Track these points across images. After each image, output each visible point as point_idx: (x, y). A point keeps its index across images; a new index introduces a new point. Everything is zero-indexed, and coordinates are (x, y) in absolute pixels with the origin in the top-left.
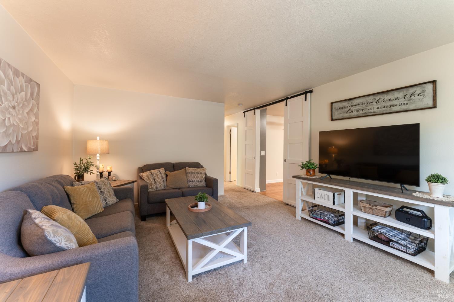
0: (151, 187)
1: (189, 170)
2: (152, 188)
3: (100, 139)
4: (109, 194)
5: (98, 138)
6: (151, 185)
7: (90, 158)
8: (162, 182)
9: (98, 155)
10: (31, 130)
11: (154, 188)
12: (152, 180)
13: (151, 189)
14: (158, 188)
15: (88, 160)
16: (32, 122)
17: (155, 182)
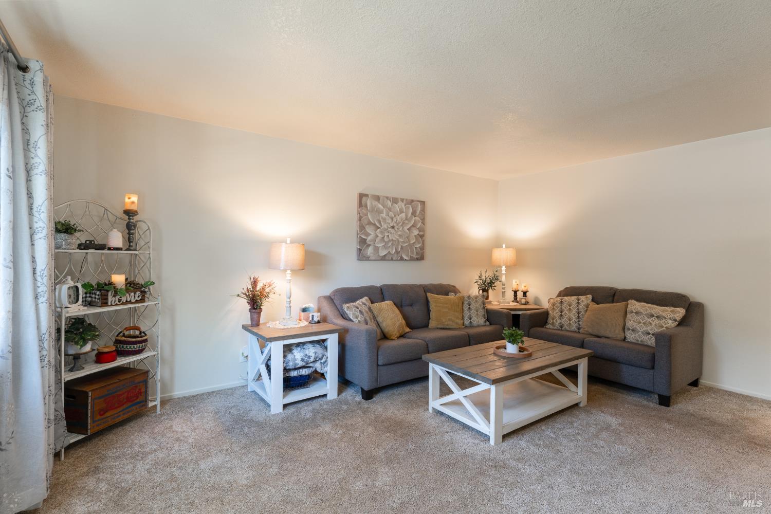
0: (552, 321)
1: (634, 305)
2: (553, 324)
3: (507, 247)
4: (476, 313)
5: (504, 246)
6: (553, 319)
7: (497, 271)
8: (574, 318)
9: (504, 268)
10: (414, 243)
11: (557, 324)
12: (557, 311)
13: (551, 324)
14: (565, 327)
15: (495, 273)
16: (415, 236)
17: (561, 315)
